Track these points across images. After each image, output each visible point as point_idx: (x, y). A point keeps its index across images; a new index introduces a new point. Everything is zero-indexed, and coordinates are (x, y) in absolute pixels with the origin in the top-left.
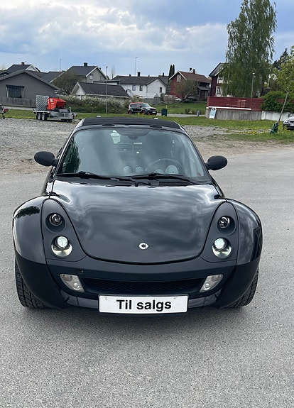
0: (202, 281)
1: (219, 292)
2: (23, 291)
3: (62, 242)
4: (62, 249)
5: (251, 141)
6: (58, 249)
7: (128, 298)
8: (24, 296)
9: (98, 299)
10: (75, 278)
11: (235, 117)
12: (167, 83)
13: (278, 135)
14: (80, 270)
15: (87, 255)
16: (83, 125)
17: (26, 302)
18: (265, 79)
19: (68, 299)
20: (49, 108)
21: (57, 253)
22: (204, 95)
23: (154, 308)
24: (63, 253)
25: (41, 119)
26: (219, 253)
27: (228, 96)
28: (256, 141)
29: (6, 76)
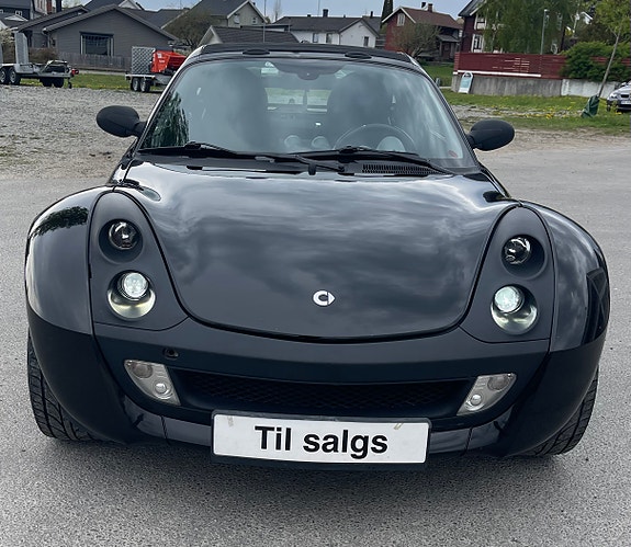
0: (463, 389)
1: (506, 416)
2: (43, 398)
3: (134, 285)
4: (133, 303)
5: (545, 129)
6: (125, 300)
7: (284, 424)
8: (45, 412)
9: (210, 423)
10: (160, 370)
11: (510, 90)
12: (377, 29)
13: (597, 119)
14: (172, 351)
15: (189, 315)
16: (203, 52)
17: (49, 425)
18: (568, 21)
19: (141, 418)
20: (154, 70)
21: (120, 309)
22: (449, 51)
23: (345, 450)
24: (135, 310)
25: (139, 90)
26: (506, 321)
27: (496, 52)
28: (554, 129)
29: (81, 16)
